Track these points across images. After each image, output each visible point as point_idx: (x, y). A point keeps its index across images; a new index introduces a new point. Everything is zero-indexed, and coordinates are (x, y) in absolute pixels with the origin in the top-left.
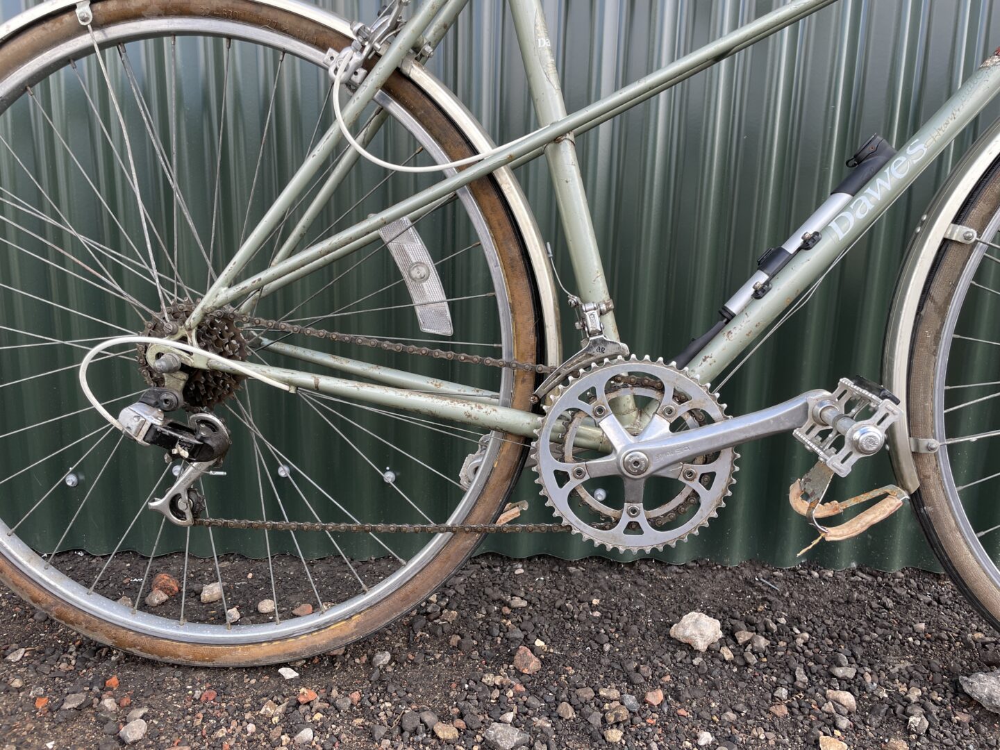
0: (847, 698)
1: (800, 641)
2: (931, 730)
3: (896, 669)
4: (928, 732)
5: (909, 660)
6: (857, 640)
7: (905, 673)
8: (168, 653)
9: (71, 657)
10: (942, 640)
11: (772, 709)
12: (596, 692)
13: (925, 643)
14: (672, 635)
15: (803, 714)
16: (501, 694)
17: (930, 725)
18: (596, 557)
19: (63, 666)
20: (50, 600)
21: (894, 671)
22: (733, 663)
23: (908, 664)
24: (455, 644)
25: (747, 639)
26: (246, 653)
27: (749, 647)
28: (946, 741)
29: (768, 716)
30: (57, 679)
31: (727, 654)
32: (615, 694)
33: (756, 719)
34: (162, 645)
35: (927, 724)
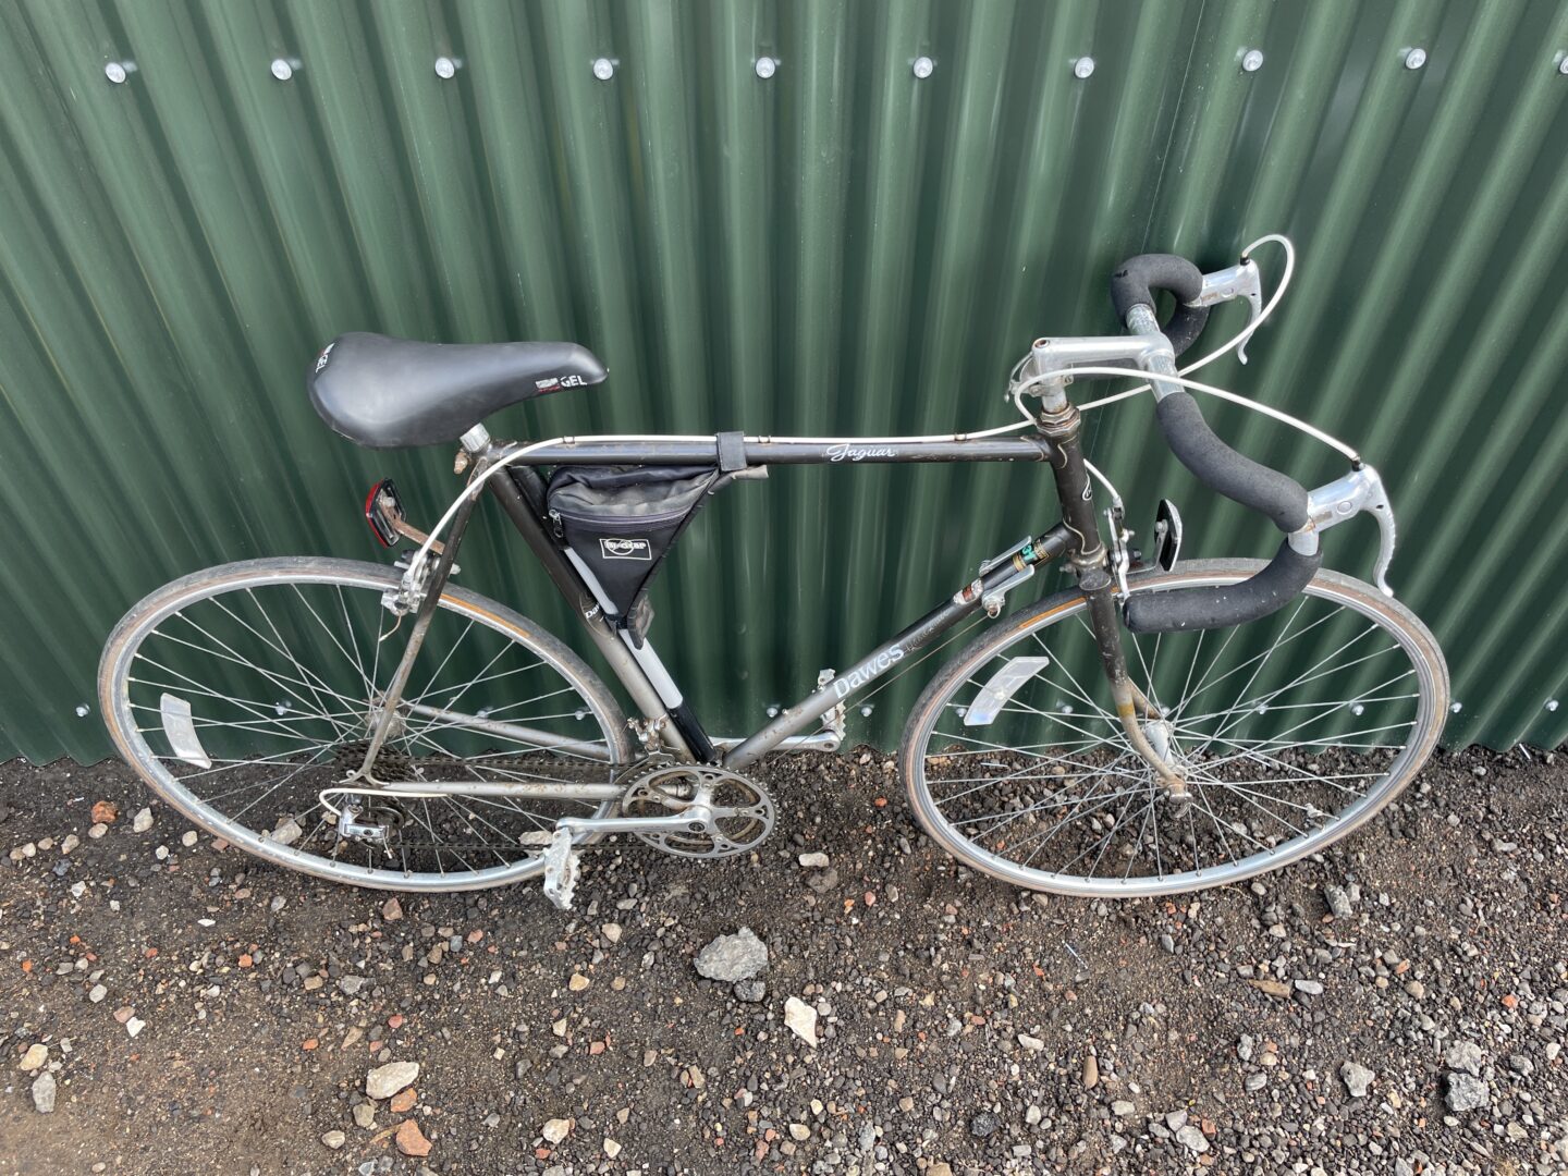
0: (615, 932)
9: (40, 912)
15: (576, 947)
16: (361, 942)
19: (35, 923)
29: (551, 949)
30: (34, 939)
33: (541, 954)
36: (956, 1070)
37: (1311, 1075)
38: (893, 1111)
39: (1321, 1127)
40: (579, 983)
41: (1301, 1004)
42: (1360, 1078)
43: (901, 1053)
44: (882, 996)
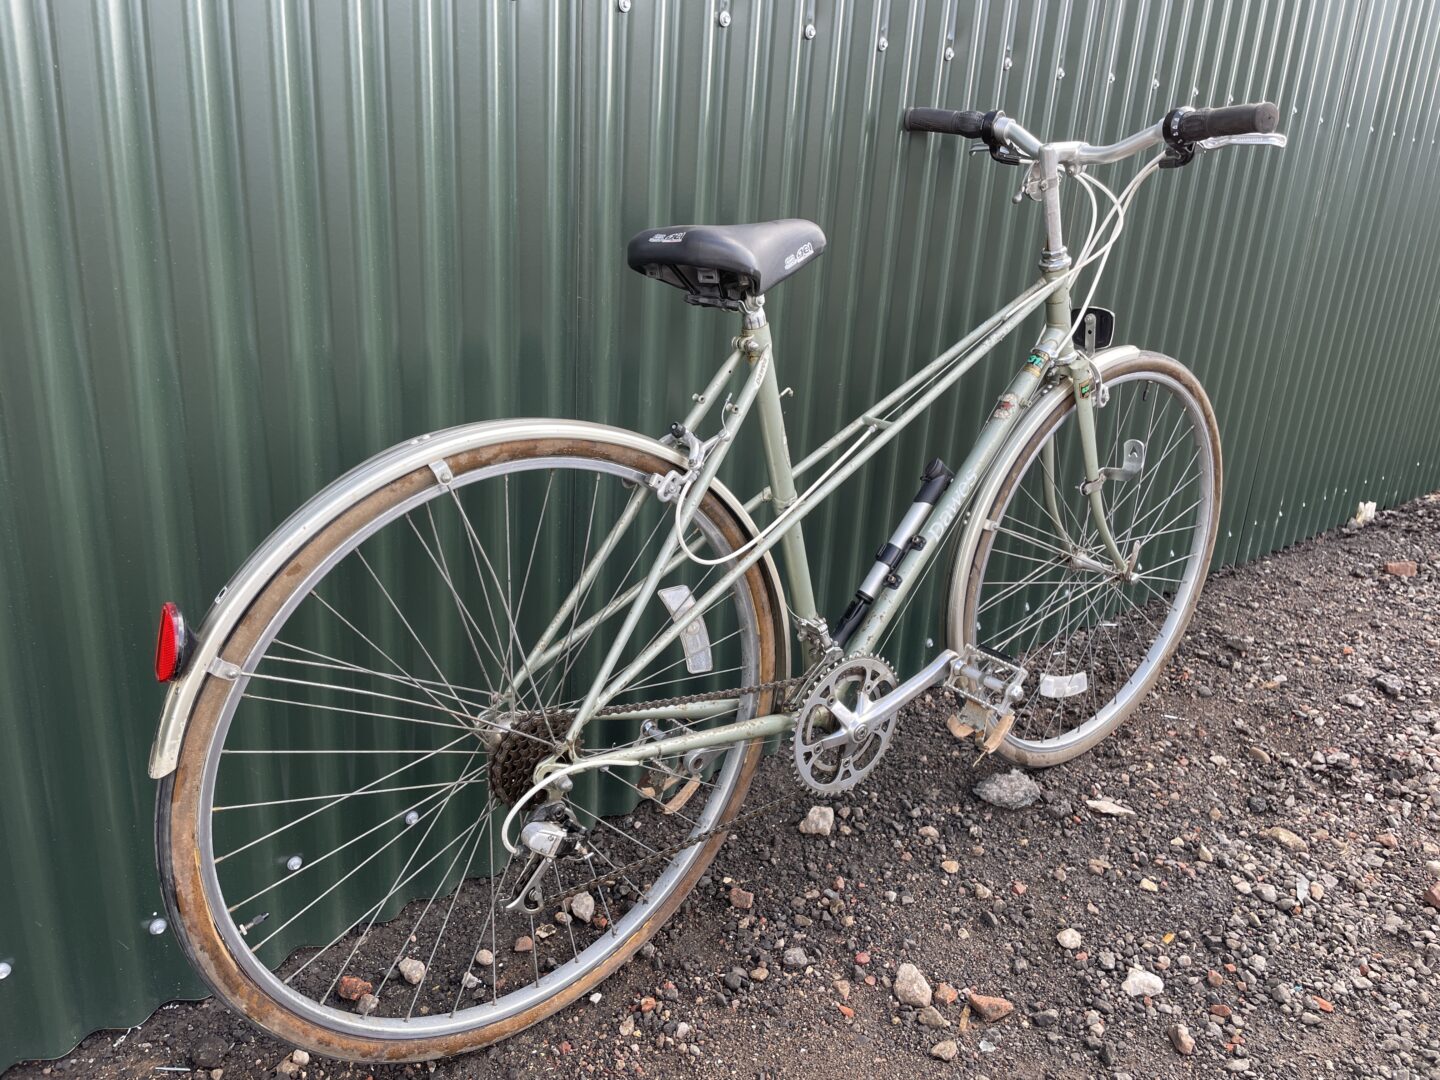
0: (932, 831)
1: (875, 800)
6: (900, 784)
8: (495, 1036)
11: (903, 857)
12: (804, 898)
14: (804, 831)
20: (380, 1045)
21: (935, 799)
22: (852, 834)
25: (848, 812)
26: (562, 1000)
27: (854, 818)
29: (903, 863)
31: (847, 830)
32: (816, 893)
34: (487, 1032)
36: (1209, 787)
37: (1334, 707)
38: (1213, 823)
39: (1371, 723)
40: (952, 866)
41: (1288, 687)
42: (1352, 698)
43: (1175, 796)
44: (1126, 777)
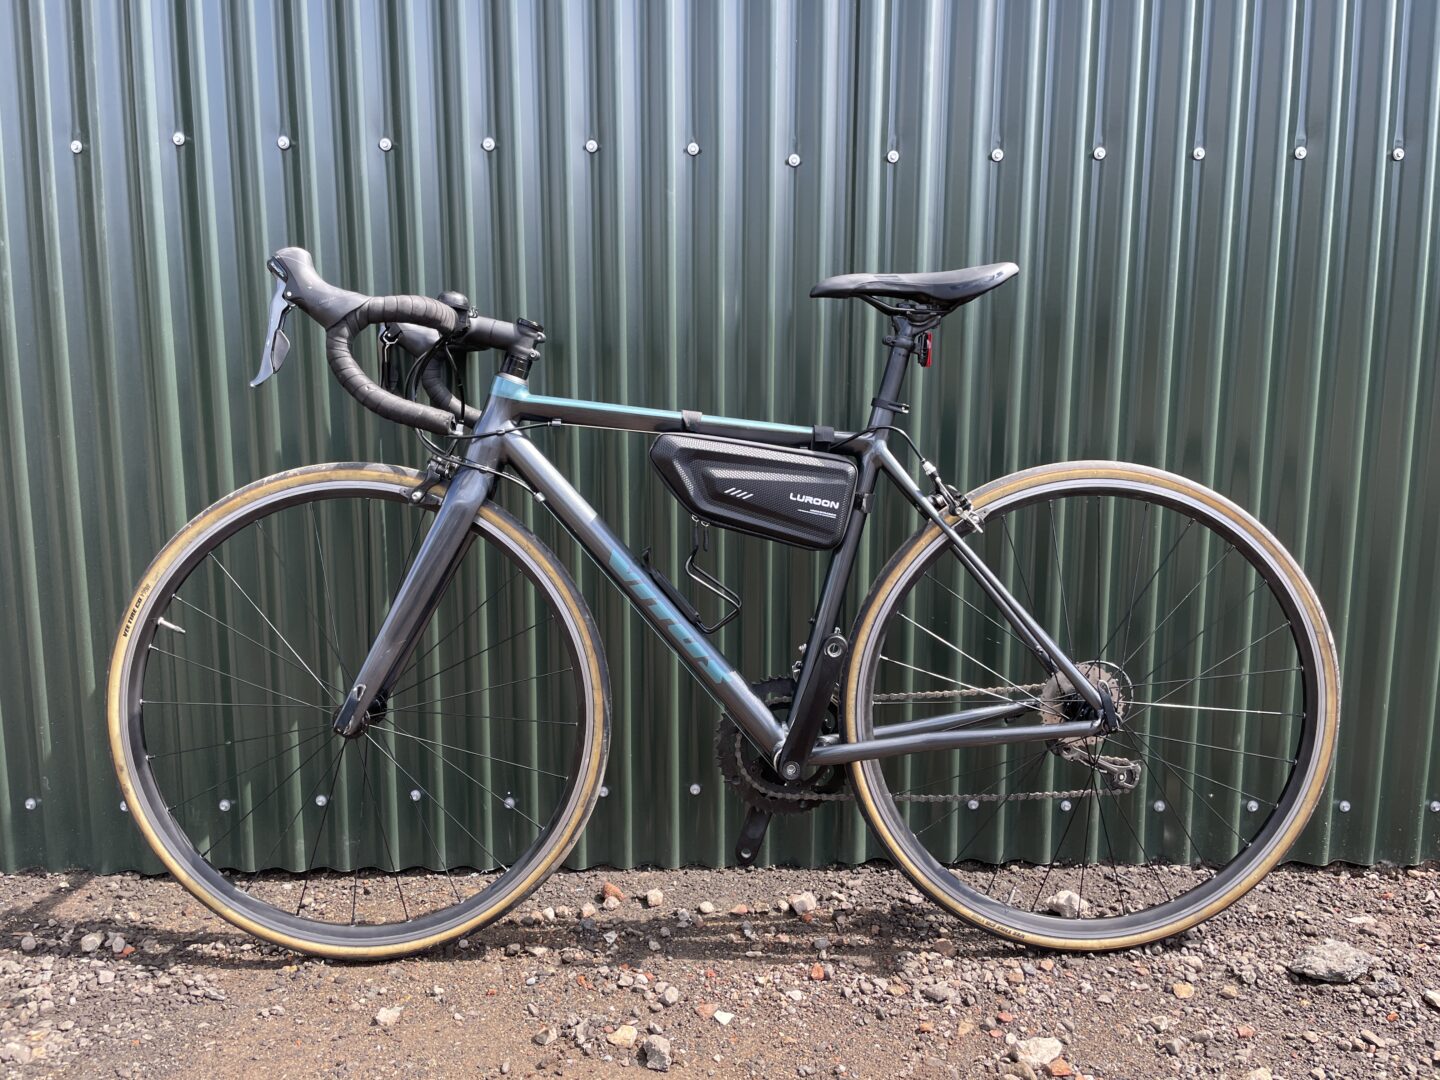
2: (1259, 981)
3: (1233, 940)
4: (1256, 982)
5: (1243, 933)
7: (1240, 942)
10: (1270, 918)
13: (1256, 920)
15: (1161, 973)
17: (1257, 978)
18: (970, 860)
23: (1243, 936)
24: (876, 932)
28: (1270, 988)
33: (1126, 978)
35: (1255, 976)
